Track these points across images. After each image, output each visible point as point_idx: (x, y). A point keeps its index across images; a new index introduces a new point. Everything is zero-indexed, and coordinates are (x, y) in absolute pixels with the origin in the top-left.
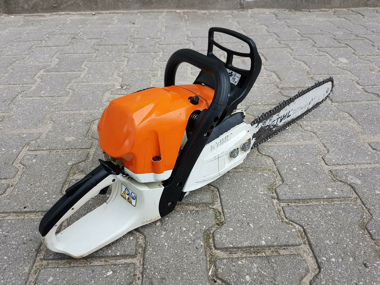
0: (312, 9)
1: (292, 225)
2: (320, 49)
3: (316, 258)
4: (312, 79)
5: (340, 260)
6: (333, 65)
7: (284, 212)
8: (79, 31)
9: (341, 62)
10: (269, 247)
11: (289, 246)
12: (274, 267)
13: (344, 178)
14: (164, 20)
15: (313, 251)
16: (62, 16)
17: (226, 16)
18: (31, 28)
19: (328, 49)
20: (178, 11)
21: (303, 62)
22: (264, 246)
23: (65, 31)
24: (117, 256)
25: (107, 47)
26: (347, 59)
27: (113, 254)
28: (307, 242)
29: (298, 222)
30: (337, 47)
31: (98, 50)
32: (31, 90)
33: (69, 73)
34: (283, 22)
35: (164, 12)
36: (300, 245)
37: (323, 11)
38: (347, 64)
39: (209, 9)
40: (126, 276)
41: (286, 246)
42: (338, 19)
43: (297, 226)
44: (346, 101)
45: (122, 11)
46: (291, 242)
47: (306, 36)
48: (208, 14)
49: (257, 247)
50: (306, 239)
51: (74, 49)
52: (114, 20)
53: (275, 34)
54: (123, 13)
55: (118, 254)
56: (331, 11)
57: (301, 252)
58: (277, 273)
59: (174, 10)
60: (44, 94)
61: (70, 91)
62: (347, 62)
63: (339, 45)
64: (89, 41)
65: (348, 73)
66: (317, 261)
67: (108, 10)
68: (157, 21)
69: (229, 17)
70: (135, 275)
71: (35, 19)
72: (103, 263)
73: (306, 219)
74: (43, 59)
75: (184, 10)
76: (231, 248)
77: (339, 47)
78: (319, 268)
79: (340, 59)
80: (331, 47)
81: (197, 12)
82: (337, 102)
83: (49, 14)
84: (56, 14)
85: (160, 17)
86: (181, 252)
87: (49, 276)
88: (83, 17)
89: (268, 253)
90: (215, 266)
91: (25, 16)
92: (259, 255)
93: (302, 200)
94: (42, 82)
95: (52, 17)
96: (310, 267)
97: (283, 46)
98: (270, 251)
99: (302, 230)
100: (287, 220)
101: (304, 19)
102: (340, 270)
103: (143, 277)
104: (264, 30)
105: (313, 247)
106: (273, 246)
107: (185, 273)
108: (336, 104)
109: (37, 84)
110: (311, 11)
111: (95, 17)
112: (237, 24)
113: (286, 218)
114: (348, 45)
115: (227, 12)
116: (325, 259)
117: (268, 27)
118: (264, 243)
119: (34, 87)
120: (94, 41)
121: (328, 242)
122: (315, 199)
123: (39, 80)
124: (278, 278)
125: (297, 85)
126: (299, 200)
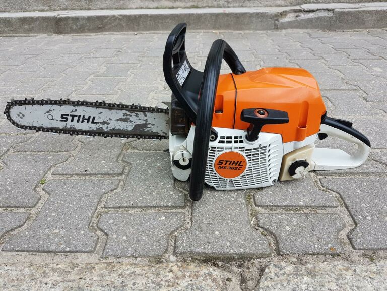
0: (346, 29)
1: (328, 192)
2: (354, 60)
3: (352, 217)
4: (347, 83)
5: (376, 219)
6: (368, 73)
7: (321, 182)
8: (123, 47)
9: (376, 71)
10: (307, 207)
11: (326, 207)
12: (312, 222)
13: (379, 159)
14: (201, 39)
15: (349, 212)
16: (106, 36)
17: (261, 35)
18: (79, 44)
19: (362, 61)
20: (214, 31)
21: (338, 70)
22: (303, 206)
23: (110, 47)
24: (168, 207)
25: (149, 59)
26: (381, 68)
27: (165, 205)
28: (343, 205)
29: (335, 190)
30: (371, 59)
31: (141, 61)
32: (83, 89)
33: (117, 77)
34: (317, 40)
35: (201, 32)
36: (336, 207)
37: (357, 31)
38: (381, 72)
39: (244, 30)
40: (177, 221)
41: (324, 207)
42: (372, 38)
43: (334, 193)
44: (381, 101)
45: (162, 32)
46: (328, 204)
47: (340, 50)
48: (243, 34)
49: (295, 206)
50: (342, 202)
51: (120, 59)
52: (154, 39)
53: (309, 48)
54: (163, 33)
55: (170, 205)
56: (365, 31)
57: (338, 212)
58: (315, 226)
59: (210, 31)
60: (95, 92)
61: (119, 91)
62: (381, 70)
63: (373, 57)
64: (132, 54)
65: (383, 79)
66: (354, 220)
67: (149, 30)
68: (194, 39)
69: (264, 36)
70: (185, 221)
71: (82, 38)
72: (156, 212)
73: (342, 188)
74: (93, 66)
75: (220, 31)
76: (270, 206)
77: (373, 59)
78: (356, 224)
79: (374, 68)
80: (365, 59)
81: (232, 33)
82: (371, 101)
83: (94, 34)
84: (101, 34)
85: (198, 37)
86: (225, 206)
87: (110, 219)
88: (126, 36)
89: (307, 211)
90: (257, 218)
91: (73, 36)
92: (297, 212)
93: (339, 173)
94: (93, 84)
95: (97, 37)
96: (346, 224)
97: (318, 57)
98: (308, 210)
99: (338, 196)
100: (324, 188)
101: (338, 38)
102: (376, 226)
103: (192, 222)
104: (298, 45)
105: (350, 208)
106: (311, 207)
107: (229, 221)
108: (371, 103)
109: (88, 85)
110: (345, 31)
111: (137, 37)
112: (271, 42)
113: (323, 187)
114: (383, 58)
115: (262, 32)
116: (361, 217)
117: (302, 44)
118: (302, 203)
119: (85, 87)
120: (137, 54)
121: (364, 205)
122: (351, 173)
123: (90, 83)
124: (317, 230)
125: (332, 88)
126: (336, 173)
